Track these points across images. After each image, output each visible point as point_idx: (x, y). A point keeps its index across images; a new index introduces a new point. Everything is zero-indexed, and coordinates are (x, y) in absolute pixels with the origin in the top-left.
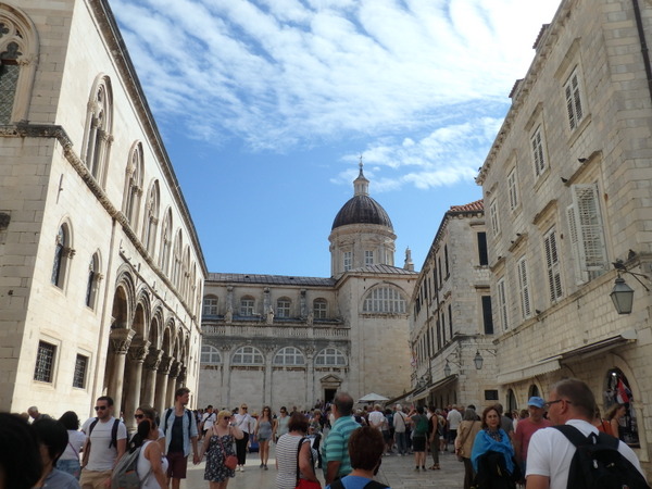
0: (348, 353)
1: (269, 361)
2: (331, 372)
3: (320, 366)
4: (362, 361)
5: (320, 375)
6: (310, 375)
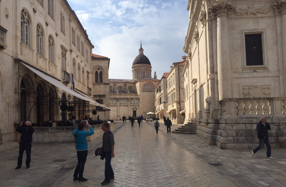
0: (139, 101)
1: (118, 104)
2: (135, 106)
3: (132, 105)
4: (143, 103)
5: (131, 107)
6: (129, 107)
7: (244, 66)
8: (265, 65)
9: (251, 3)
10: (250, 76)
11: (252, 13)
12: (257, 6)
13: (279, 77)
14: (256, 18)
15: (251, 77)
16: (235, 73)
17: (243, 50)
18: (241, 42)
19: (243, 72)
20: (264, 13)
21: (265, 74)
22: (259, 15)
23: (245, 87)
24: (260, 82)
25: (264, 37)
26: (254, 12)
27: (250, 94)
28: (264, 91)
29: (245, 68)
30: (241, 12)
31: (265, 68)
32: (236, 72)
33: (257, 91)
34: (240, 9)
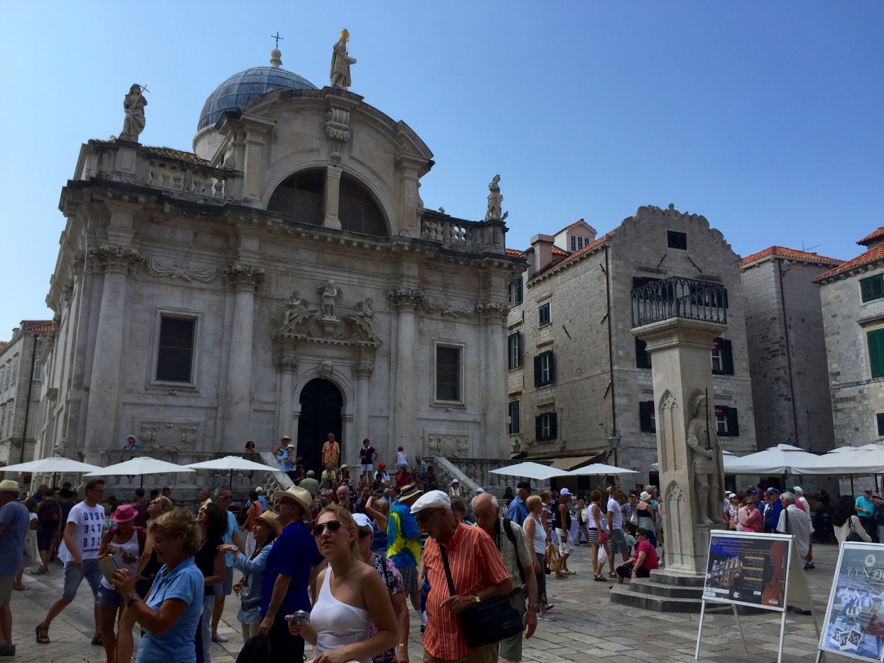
7: (149, 381)
8: (192, 383)
9: (183, 258)
10: (159, 403)
11: (181, 277)
12: (194, 265)
13: (216, 409)
14: (189, 287)
15: (161, 405)
16: (129, 392)
17: (153, 348)
18: (151, 331)
19: (146, 392)
20: (205, 282)
21: (192, 402)
22: (195, 284)
23: (145, 426)
24: (178, 417)
25: (198, 327)
26: (186, 276)
27: (154, 441)
28: (184, 435)
29: (153, 385)
30: (159, 271)
31: (192, 390)
32: (131, 392)
33: (169, 434)
34: (158, 265)
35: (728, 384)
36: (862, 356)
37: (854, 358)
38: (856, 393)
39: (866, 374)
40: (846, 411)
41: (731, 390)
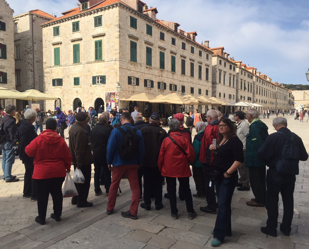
35: (4, 63)
36: (52, 57)
37: (50, 57)
38: (50, 71)
39: (53, 64)
40: (47, 77)
41: (5, 65)
